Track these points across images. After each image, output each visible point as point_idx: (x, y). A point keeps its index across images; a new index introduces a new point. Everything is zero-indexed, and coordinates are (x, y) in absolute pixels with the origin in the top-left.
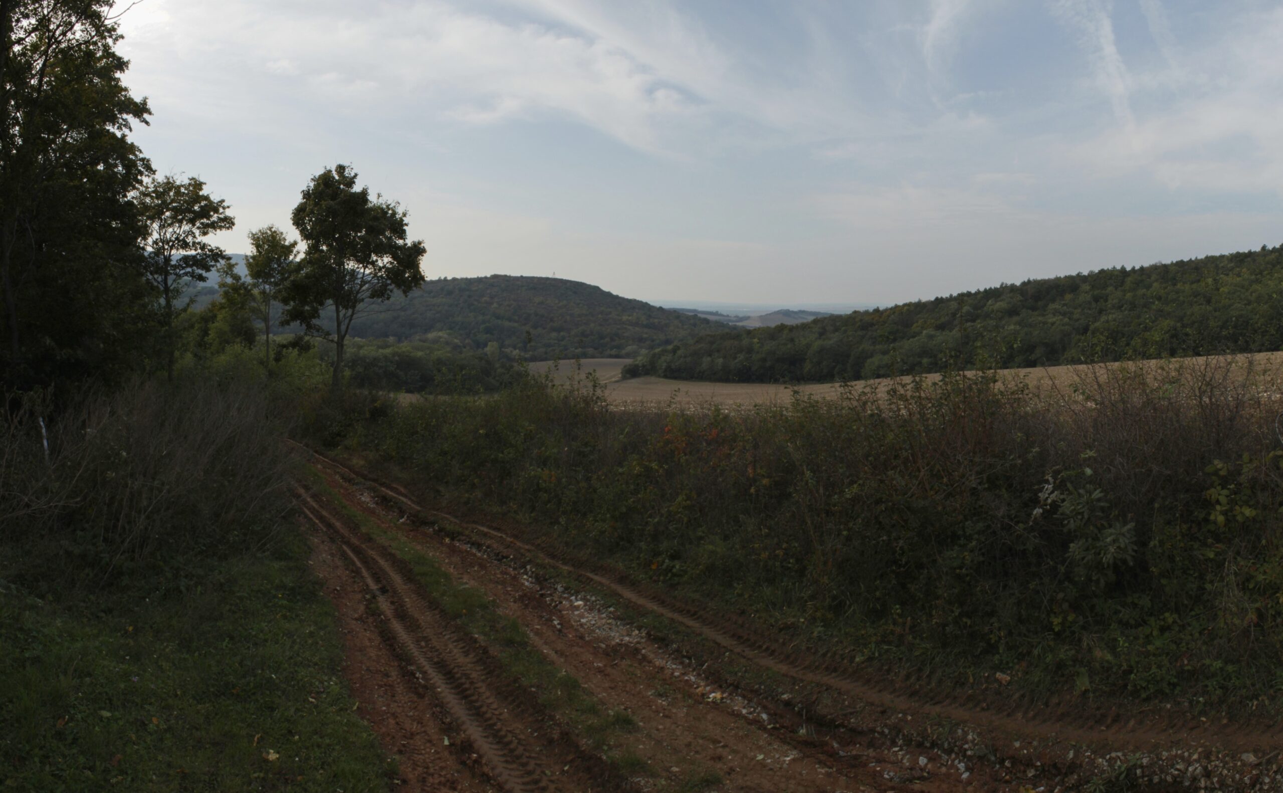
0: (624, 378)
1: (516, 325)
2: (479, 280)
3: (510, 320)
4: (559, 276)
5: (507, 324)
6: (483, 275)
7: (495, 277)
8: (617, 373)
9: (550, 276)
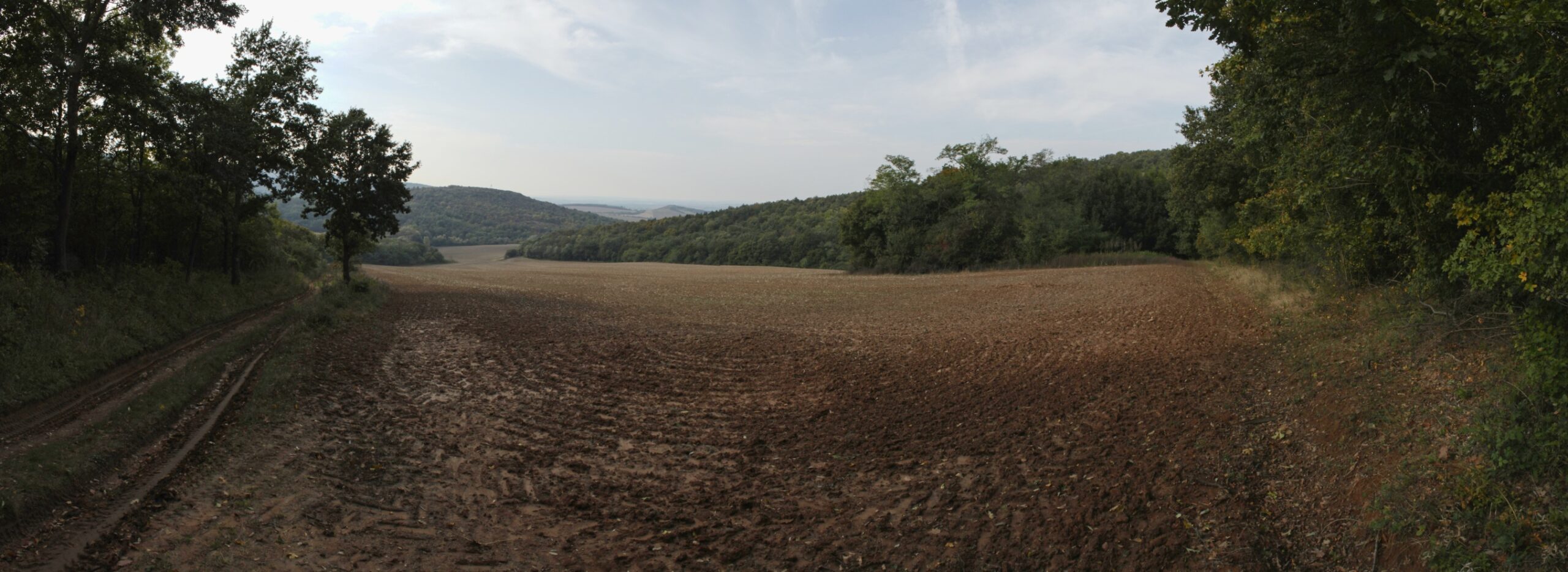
0: (506, 258)
1: (459, 221)
2: (441, 189)
3: (457, 217)
4: (495, 187)
5: (454, 220)
6: (443, 186)
7: (452, 187)
8: (502, 255)
9: (489, 187)
